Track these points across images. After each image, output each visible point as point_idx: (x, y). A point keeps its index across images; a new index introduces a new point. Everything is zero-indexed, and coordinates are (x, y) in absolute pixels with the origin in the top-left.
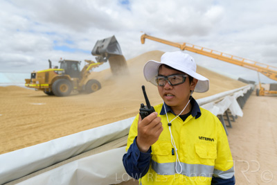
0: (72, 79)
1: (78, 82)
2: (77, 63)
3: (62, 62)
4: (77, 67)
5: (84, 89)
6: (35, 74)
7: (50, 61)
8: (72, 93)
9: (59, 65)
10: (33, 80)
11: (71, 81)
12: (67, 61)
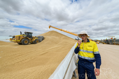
0: (29, 39)
1: (31, 40)
2: (31, 33)
3: (25, 33)
4: (31, 34)
5: (34, 42)
6: (15, 36)
7: (21, 32)
8: (29, 43)
9: (24, 34)
10: (13, 39)
11: (29, 40)
12: (27, 33)
